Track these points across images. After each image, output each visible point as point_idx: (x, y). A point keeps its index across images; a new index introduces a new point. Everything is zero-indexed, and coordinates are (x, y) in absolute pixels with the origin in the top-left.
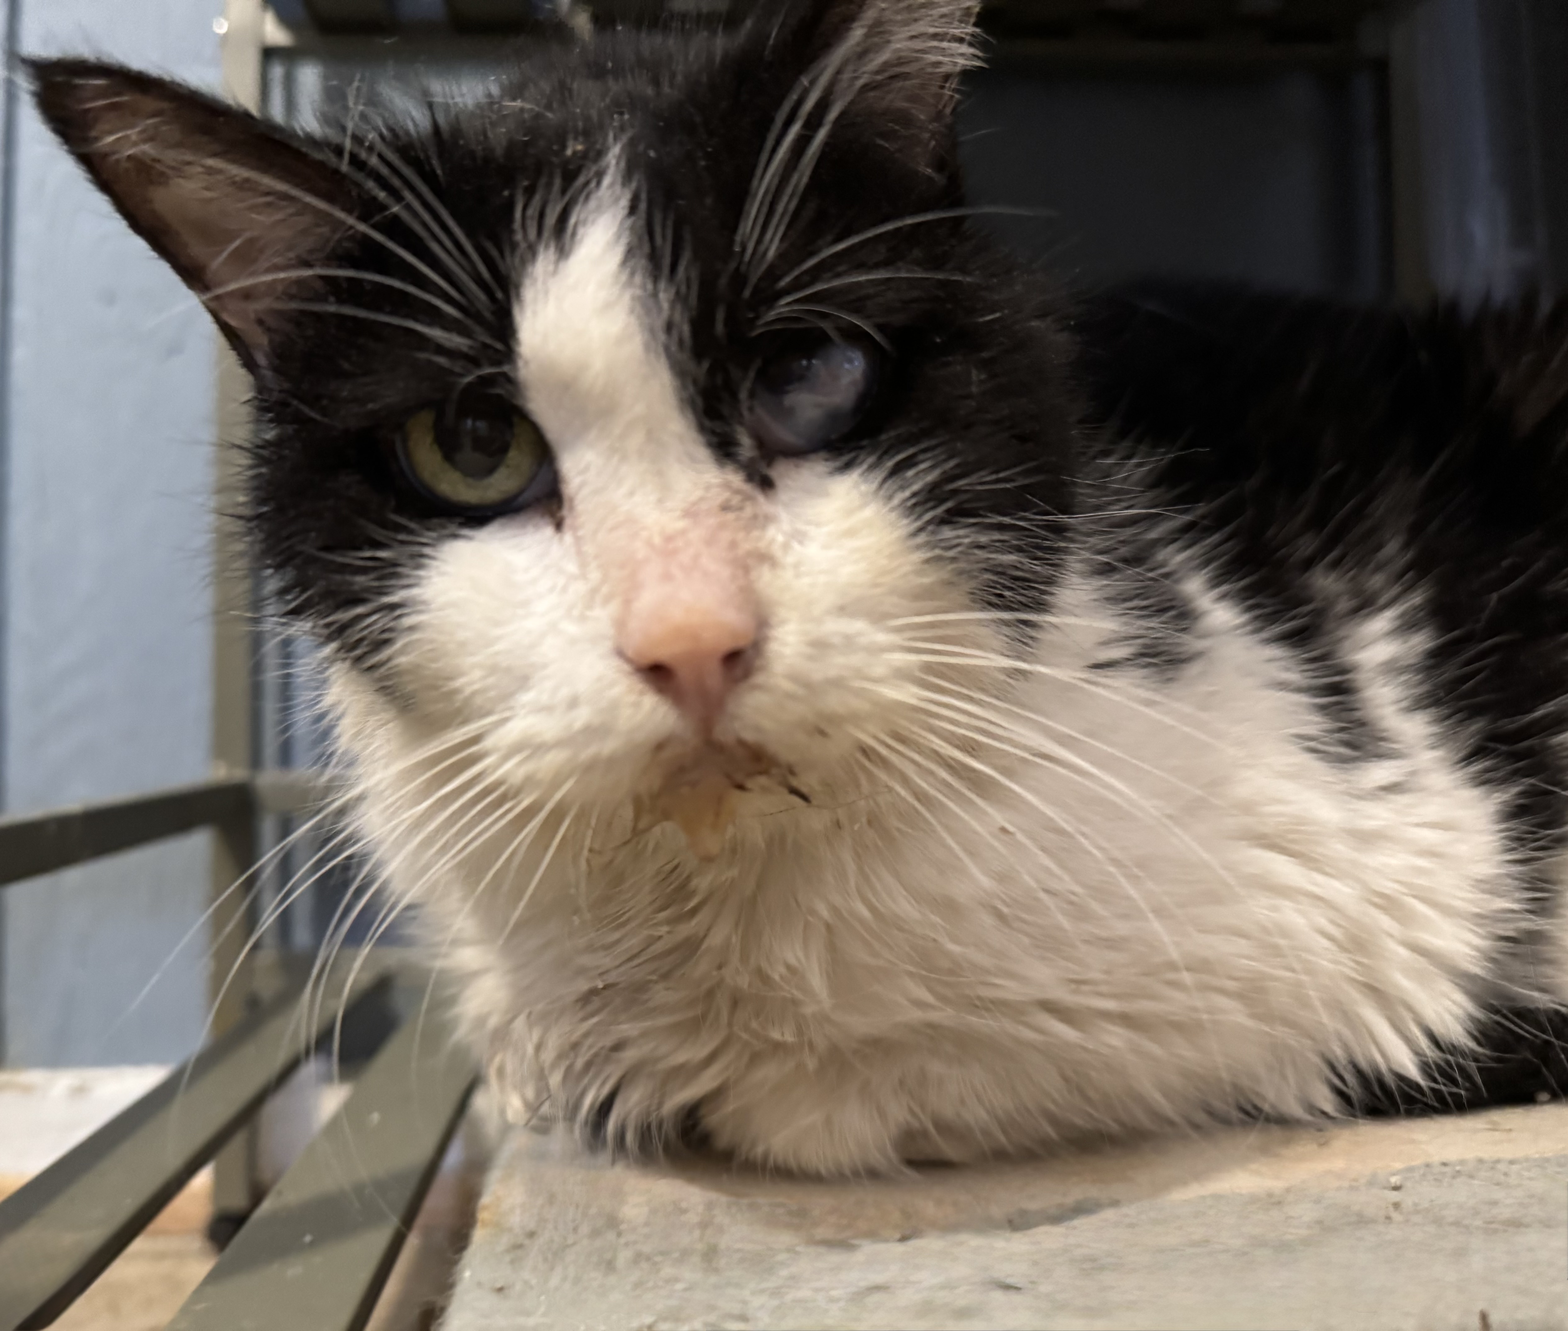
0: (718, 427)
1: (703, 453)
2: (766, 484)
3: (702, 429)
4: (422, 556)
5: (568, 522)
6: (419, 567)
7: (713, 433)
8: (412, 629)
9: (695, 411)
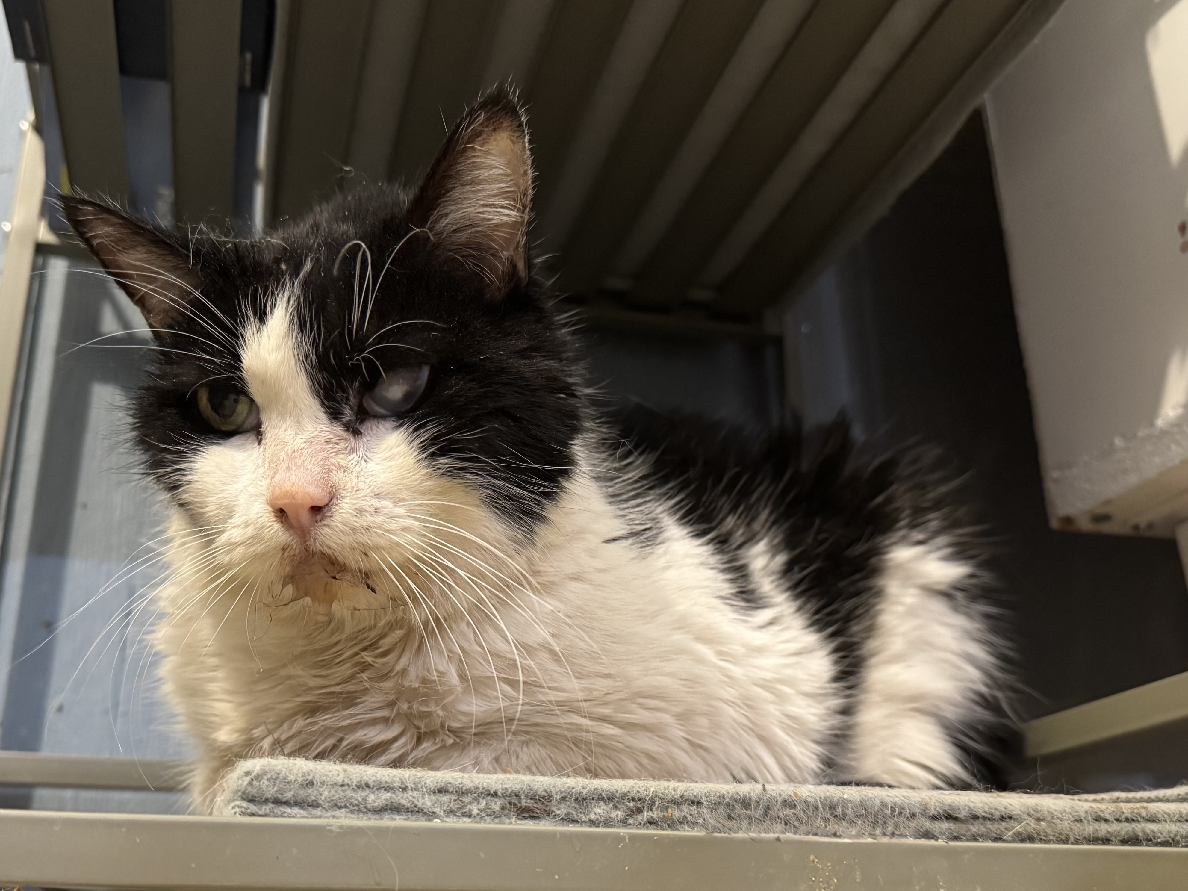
0: (332, 404)
1: (322, 416)
2: (356, 433)
3: (323, 404)
4: (198, 450)
5: (263, 441)
6: (197, 455)
7: (328, 407)
8: (190, 482)
9: (319, 396)
